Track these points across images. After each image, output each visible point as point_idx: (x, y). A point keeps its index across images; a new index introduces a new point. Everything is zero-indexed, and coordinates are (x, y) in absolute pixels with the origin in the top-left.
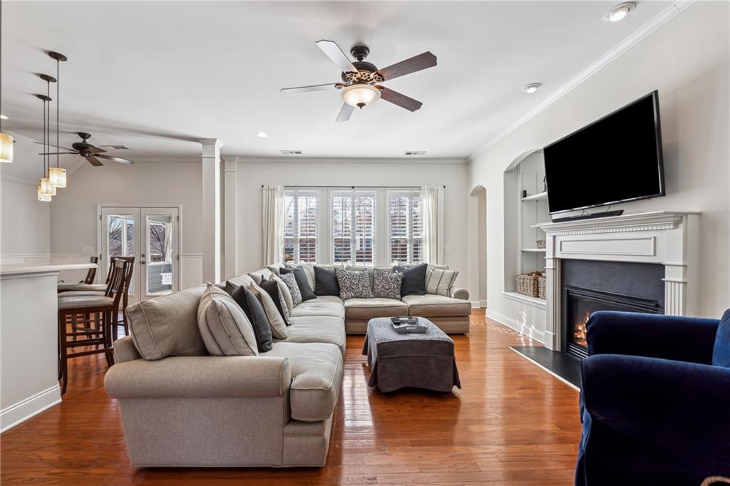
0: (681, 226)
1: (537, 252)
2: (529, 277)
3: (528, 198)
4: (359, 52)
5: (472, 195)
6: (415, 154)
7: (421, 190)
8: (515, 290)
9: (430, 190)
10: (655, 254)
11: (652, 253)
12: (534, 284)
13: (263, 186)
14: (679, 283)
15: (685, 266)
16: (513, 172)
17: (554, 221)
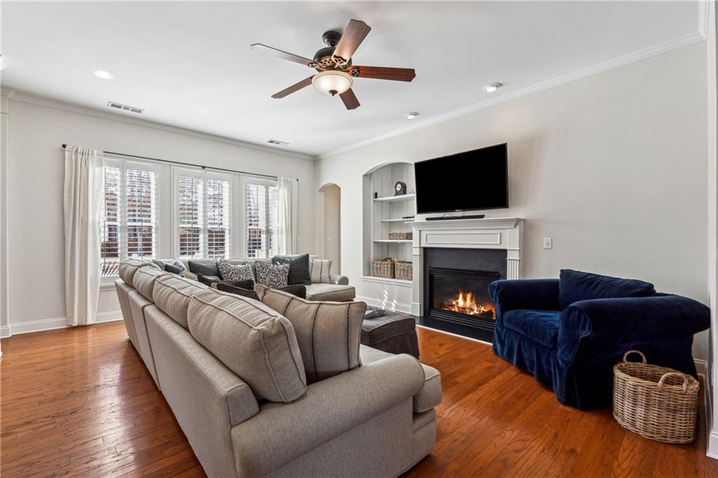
0: (518, 227)
1: (388, 243)
2: (386, 263)
3: (379, 199)
4: (334, 38)
5: (320, 191)
6: (278, 143)
7: (277, 180)
8: (369, 275)
9: (286, 181)
10: (501, 243)
11: (499, 242)
12: (391, 268)
13: (64, 146)
14: (516, 260)
15: (520, 250)
16: (368, 176)
17: (427, 219)
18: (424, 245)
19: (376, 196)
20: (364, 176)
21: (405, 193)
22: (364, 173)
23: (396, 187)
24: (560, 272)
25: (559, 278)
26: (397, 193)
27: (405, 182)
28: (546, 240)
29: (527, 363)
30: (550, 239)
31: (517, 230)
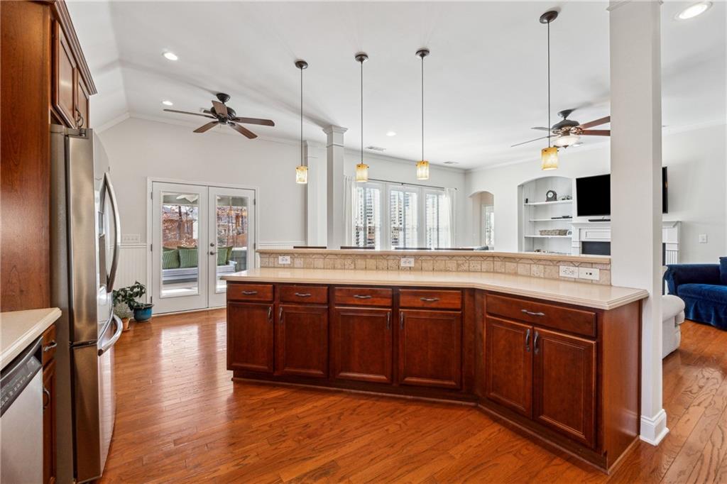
0: (676, 227)
1: (538, 238)
4: (566, 113)
5: (470, 198)
6: (451, 163)
7: (444, 190)
9: (450, 191)
14: (675, 251)
15: (678, 244)
16: (521, 187)
17: (590, 221)
18: (584, 239)
19: (527, 201)
20: (519, 186)
21: (555, 199)
22: (519, 184)
23: (547, 195)
24: (719, 260)
25: (719, 263)
26: (548, 199)
27: (556, 191)
28: (701, 237)
29: (704, 317)
30: (705, 235)
31: (676, 229)
